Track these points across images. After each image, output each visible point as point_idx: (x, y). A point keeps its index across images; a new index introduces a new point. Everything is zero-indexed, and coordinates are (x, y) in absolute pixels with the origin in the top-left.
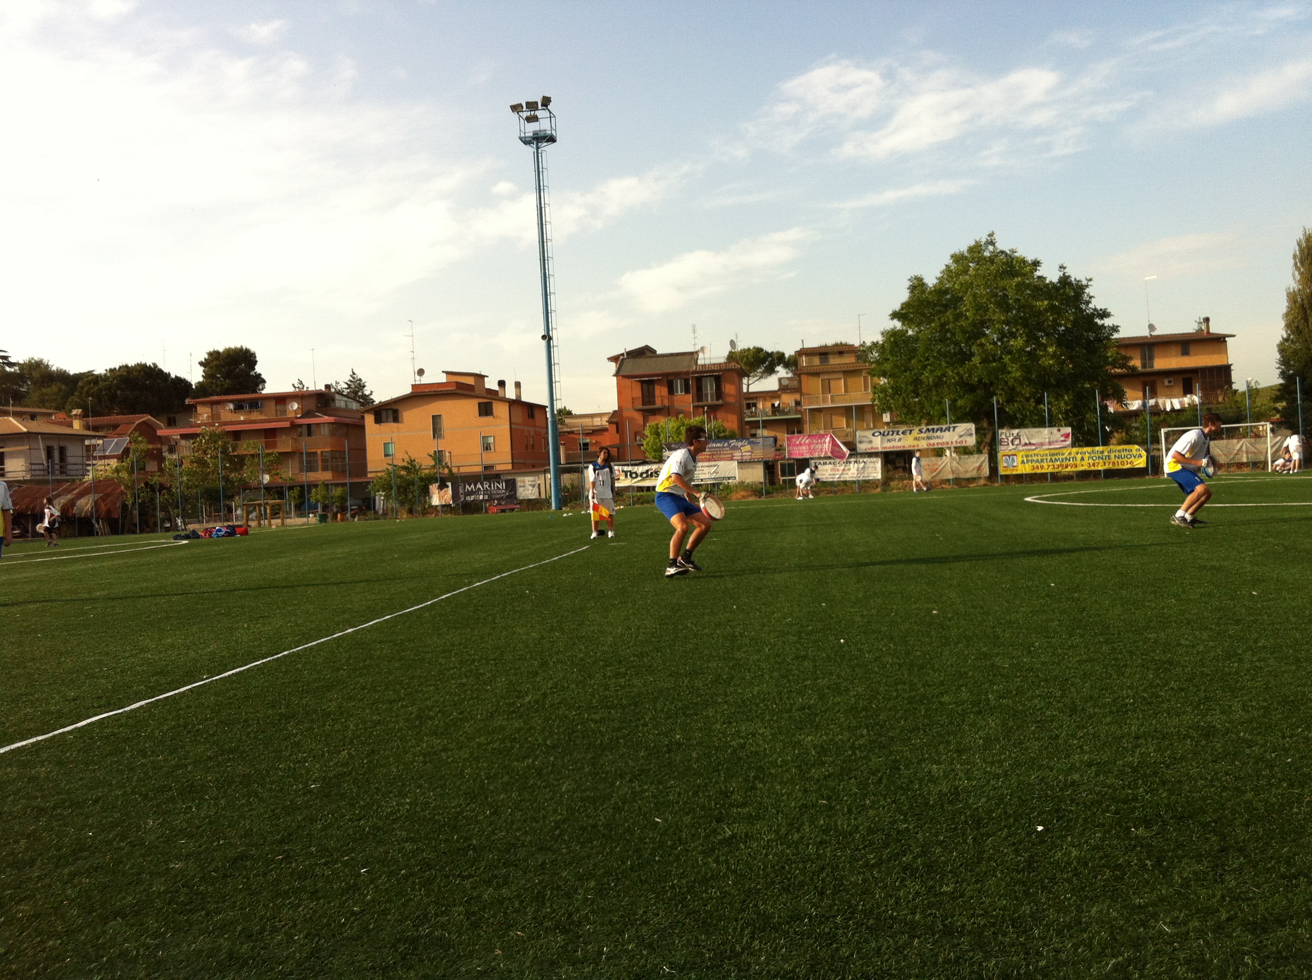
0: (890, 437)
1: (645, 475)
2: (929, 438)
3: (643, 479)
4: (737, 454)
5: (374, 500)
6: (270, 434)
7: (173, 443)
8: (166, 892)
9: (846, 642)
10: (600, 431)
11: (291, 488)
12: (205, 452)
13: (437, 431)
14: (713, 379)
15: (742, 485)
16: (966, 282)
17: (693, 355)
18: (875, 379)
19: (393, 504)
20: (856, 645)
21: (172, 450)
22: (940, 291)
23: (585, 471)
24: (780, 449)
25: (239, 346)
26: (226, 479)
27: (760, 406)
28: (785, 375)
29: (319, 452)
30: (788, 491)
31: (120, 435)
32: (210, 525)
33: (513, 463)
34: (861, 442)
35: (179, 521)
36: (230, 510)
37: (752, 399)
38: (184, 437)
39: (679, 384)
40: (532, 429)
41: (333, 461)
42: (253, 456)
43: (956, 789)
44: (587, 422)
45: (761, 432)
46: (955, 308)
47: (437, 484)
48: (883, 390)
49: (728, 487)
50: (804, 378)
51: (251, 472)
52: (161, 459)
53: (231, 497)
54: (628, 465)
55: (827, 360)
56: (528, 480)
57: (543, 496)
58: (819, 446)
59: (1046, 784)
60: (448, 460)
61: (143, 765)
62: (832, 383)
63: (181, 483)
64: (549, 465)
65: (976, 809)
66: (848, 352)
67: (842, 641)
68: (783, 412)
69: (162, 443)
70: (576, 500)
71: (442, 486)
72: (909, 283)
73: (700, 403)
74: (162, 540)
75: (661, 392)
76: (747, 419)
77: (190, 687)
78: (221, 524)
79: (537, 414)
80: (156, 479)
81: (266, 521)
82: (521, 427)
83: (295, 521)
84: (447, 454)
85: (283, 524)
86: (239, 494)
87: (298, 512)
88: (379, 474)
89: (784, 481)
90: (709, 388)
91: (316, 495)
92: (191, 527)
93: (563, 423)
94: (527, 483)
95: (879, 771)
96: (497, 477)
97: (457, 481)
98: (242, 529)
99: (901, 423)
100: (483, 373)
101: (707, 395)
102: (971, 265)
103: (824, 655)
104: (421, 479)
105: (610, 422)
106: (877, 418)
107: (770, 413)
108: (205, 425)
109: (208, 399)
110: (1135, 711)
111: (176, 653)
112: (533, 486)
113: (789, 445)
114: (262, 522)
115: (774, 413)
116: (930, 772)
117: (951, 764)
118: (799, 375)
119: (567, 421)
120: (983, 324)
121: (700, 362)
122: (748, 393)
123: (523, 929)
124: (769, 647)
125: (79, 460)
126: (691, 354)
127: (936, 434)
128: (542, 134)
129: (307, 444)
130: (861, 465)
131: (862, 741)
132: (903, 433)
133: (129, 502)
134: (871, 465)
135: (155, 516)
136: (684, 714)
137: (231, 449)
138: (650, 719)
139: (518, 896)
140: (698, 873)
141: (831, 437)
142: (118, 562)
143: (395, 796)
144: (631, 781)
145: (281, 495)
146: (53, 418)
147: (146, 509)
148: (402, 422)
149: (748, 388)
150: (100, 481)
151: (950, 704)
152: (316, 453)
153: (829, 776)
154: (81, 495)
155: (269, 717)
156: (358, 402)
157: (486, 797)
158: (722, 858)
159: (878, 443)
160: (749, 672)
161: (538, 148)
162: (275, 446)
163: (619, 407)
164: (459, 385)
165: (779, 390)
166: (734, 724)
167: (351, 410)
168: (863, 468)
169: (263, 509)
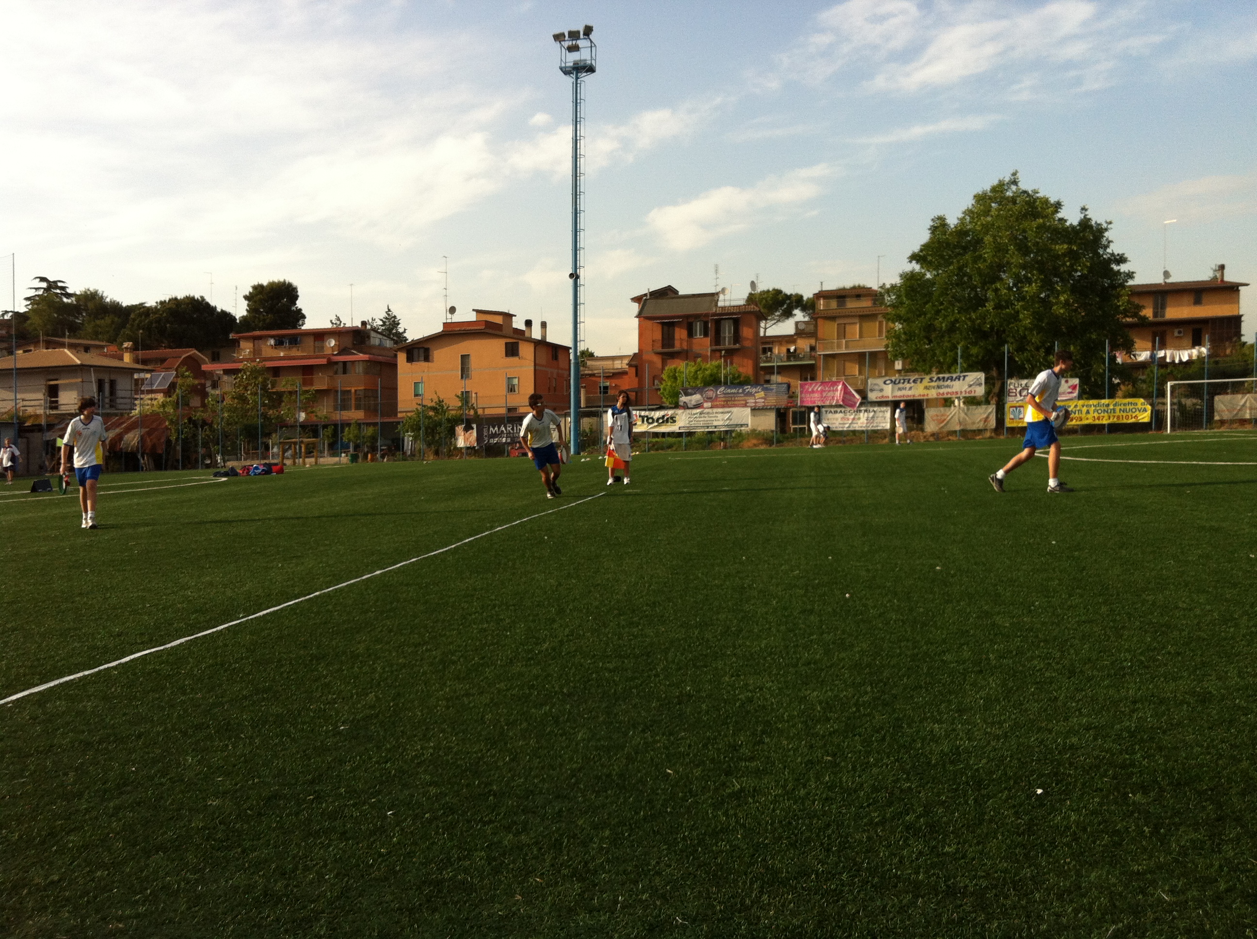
0: (901, 385)
1: (660, 421)
2: (939, 387)
3: (659, 425)
4: (751, 401)
5: (403, 441)
6: (308, 371)
7: (216, 378)
9: (851, 596)
10: (619, 374)
11: (325, 427)
12: (246, 389)
13: (465, 373)
14: (731, 321)
15: (754, 433)
16: (987, 223)
17: (713, 297)
18: (891, 325)
19: (420, 445)
20: (861, 599)
21: (215, 385)
22: (961, 232)
24: (792, 396)
25: (282, 280)
26: (265, 416)
27: (776, 351)
28: (802, 319)
29: (353, 390)
30: (798, 440)
31: (167, 369)
32: (248, 463)
34: (872, 390)
35: (219, 458)
36: (267, 448)
37: (768, 343)
38: (227, 372)
39: (698, 327)
40: (555, 371)
41: (366, 402)
42: (290, 393)
43: (957, 749)
44: (608, 364)
45: (776, 378)
46: (975, 251)
47: (463, 426)
48: (898, 337)
49: (740, 435)
50: (820, 322)
51: (289, 409)
52: (204, 395)
53: (268, 435)
54: (645, 410)
55: (844, 303)
58: (831, 394)
59: (1045, 746)
60: (474, 401)
62: (848, 328)
63: (222, 419)
64: (570, 408)
65: (978, 770)
66: (865, 296)
67: (847, 595)
68: (798, 358)
69: (206, 378)
70: (593, 444)
71: (468, 428)
72: (932, 223)
73: (718, 347)
74: (202, 477)
75: (680, 334)
76: (762, 365)
77: (226, 625)
78: (257, 462)
79: (561, 356)
80: (199, 415)
81: (301, 460)
82: (544, 369)
83: (328, 460)
84: (474, 395)
85: (316, 463)
86: (276, 431)
87: (331, 452)
88: (409, 414)
89: (795, 429)
90: (727, 331)
91: (348, 434)
92: (230, 464)
93: (584, 365)
95: (882, 728)
97: (481, 422)
98: (279, 466)
99: (913, 371)
100: (511, 312)
101: (725, 338)
102: (993, 205)
103: (830, 610)
104: (448, 420)
105: (629, 365)
106: (890, 364)
107: (785, 358)
108: (247, 360)
109: (251, 334)
110: (1132, 674)
111: (215, 590)
113: (802, 392)
114: (297, 461)
115: (789, 359)
116: (932, 731)
117: (953, 724)
118: (816, 319)
119: (589, 363)
120: (1000, 267)
121: (720, 304)
122: (765, 337)
123: (542, 876)
124: (777, 600)
125: (128, 394)
126: (712, 295)
127: (946, 383)
128: (582, 64)
129: (341, 382)
130: (871, 414)
131: (866, 698)
132: (915, 381)
133: (173, 438)
134: (881, 414)
135: (197, 452)
136: (694, 665)
137: (270, 386)
138: (662, 670)
139: (536, 843)
140: (708, 826)
141: (844, 384)
142: (161, 498)
143: (420, 740)
144: (643, 731)
145: (315, 434)
146: (105, 350)
147: (188, 445)
148: (433, 361)
149: (765, 332)
150: (147, 416)
151: (951, 662)
152: (350, 391)
153: (834, 732)
154: (128, 430)
155: (300, 658)
156: (392, 339)
157: (506, 744)
158: (731, 812)
159: (889, 392)
160: (757, 625)
161: (577, 78)
162: (312, 384)
163: (639, 350)
164: (488, 324)
165: (796, 334)
166: (742, 677)
167: (385, 348)
168: (873, 417)
169: (298, 447)
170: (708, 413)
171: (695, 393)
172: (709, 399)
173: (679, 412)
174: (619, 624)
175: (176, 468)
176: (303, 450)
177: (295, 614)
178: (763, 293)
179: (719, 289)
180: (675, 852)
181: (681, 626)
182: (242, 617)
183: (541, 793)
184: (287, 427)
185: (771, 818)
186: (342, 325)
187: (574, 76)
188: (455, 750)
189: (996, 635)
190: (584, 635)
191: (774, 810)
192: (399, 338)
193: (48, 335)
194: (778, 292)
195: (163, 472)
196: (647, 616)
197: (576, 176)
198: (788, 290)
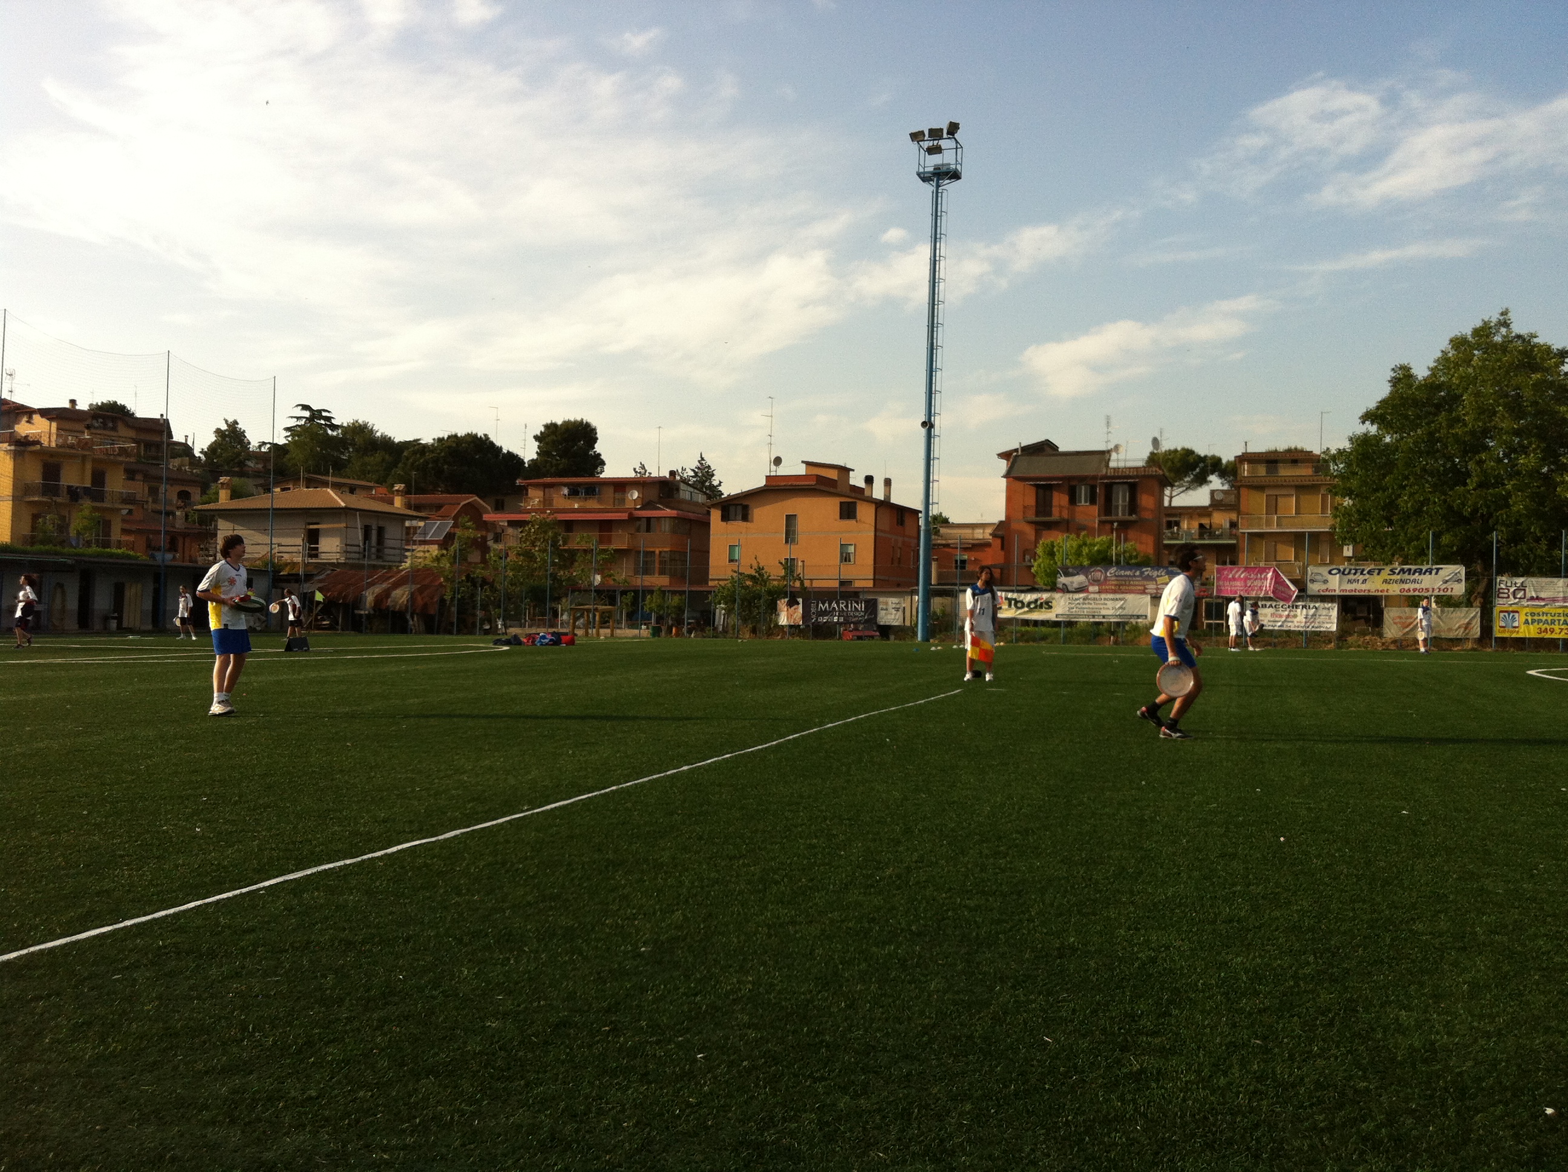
0: (1351, 577)
1: (1032, 606)
2: (1402, 581)
3: (1031, 610)
4: (1151, 586)
5: (714, 614)
6: (606, 526)
7: (499, 530)
8: (481, 1053)
9: (1287, 841)
10: (982, 546)
11: (624, 593)
12: (533, 545)
13: (790, 536)
14: (1126, 487)
16: (1468, 376)
17: (1103, 456)
18: (1338, 498)
19: (734, 620)
20: (1300, 845)
21: (497, 539)
22: (1431, 386)
23: (961, 596)
25: (579, 419)
26: (554, 577)
27: (1185, 525)
28: (1220, 487)
29: (657, 552)
30: (1214, 639)
31: (443, 517)
32: (533, 631)
33: (874, 580)
34: (1312, 581)
35: (500, 623)
36: (555, 614)
37: (1174, 515)
38: (511, 523)
39: (1083, 491)
40: (900, 539)
41: (673, 564)
42: (585, 551)
43: (1433, 1044)
44: (967, 532)
46: (1450, 411)
47: (786, 600)
48: (1347, 513)
49: (1135, 628)
50: (1244, 492)
51: (582, 571)
52: (484, 549)
53: (558, 599)
54: (1012, 591)
55: (1276, 470)
56: (892, 601)
57: (908, 624)
58: (1258, 583)
60: (800, 570)
61: (458, 904)
62: (1281, 501)
63: (505, 577)
64: (918, 585)
65: (1460, 1074)
66: (1303, 461)
67: (1282, 839)
68: (1212, 535)
69: (488, 530)
70: (946, 630)
71: (792, 603)
72: (1392, 374)
73: (1108, 518)
74: (481, 645)
75: (1060, 500)
76: (1166, 542)
77: (508, 818)
78: (545, 630)
79: (908, 521)
80: (479, 572)
81: (594, 630)
82: (889, 536)
83: (626, 633)
84: (800, 564)
85: (612, 635)
86: (566, 595)
87: (630, 623)
88: (722, 583)
89: (1209, 626)
90: (1121, 499)
91: (650, 603)
92: (513, 631)
93: (937, 532)
94: (891, 606)
95: (1330, 1011)
96: (854, 595)
97: (809, 596)
98: (570, 636)
99: (1368, 559)
100: (848, 466)
101: (1117, 507)
102: (1476, 352)
103: (1259, 855)
104: (770, 592)
105: (994, 535)
106: (1336, 550)
107: (1197, 537)
108: (535, 511)
109: (541, 481)
111: (495, 777)
112: (897, 610)
113: (1219, 579)
114: (590, 631)
115: (1201, 536)
116: (1397, 1019)
117: (1425, 1012)
118: (1238, 488)
119: (943, 531)
120: (1485, 432)
121: (1112, 464)
122: (1170, 507)
123: (885, 1150)
124: (1188, 838)
125: (397, 544)
126: (1102, 453)
127: (1412, 577)
128: (944, 169)
129: (644, 541)
130: (1312, 611)
131: (1307, 970)
132: (1369, 572)
133: (448, 597)
134: (1325, 612)
135: (475, 615)
136: (1079, 912)
137: (561, 542)
138: (1037, 914)
139: (879, 1110)
140: (1098, 1111)
141: (1275, 571)
142: (436, 666)
143: (736, 972)
144: (1014, 987)
145: (612, 601)
146: (374, 492)
147: (465, 607)
148: (752, 521)
149: (1170, 502)
150: (419, 570)
151: (1423, 934)
152: (654, 552)
153: (1265, 1010)
154: (396, 585)
155: (595, 863)
156: (705, 493)
157: (841, 986)
158: (1129, 1097)
159: (1336, 584)
160: (1161, 867)
161: (938, 186)
162: (609, 542)
163: (1007, 517)
164: (820, 479)
165: (1210, 506)
166: (1143, 932)
167: (697, 504)
168: (1314, 615)
169: (591, 616)
170: (1094, 599)
171: (1078, 574)
172: (1096, 582)
173: (1057, 595)
174: (981, 852)
175: (450, 633)
176: (597, 618)
177: (589, 810)
178: (1170, 452)
179: (1111, 446)
180: (1055, 1138)
181: (1062, 861)
182: (527, 810)
183: (885, 1050)
184: (580, 591)
185: (1181, 1110)
186: (647, 475)
187: (934, 184)
188: (778, 988)
189: (1484, 903)
190: (937, 863)
191: (1184, 1100)
192: (713, 492)
193: (309, 472)
194: (1189, 452)
195: (436, 636)
196: (1016, 846)
197: (934, 304)
198: (1202, 451)
